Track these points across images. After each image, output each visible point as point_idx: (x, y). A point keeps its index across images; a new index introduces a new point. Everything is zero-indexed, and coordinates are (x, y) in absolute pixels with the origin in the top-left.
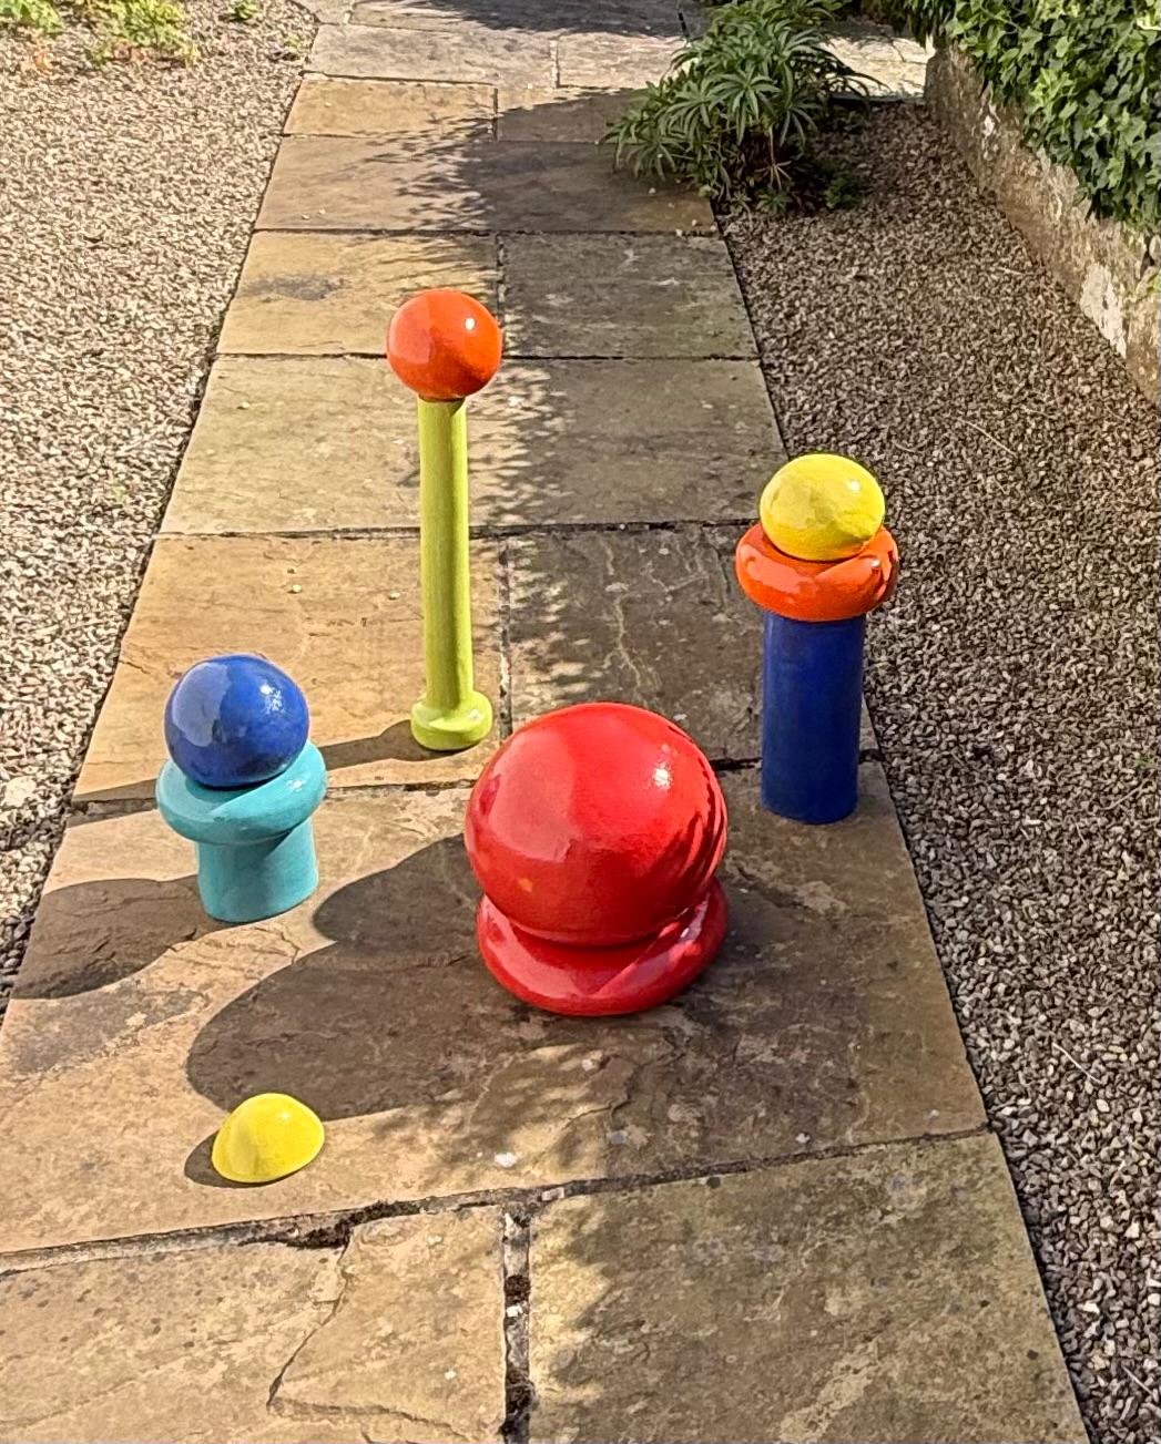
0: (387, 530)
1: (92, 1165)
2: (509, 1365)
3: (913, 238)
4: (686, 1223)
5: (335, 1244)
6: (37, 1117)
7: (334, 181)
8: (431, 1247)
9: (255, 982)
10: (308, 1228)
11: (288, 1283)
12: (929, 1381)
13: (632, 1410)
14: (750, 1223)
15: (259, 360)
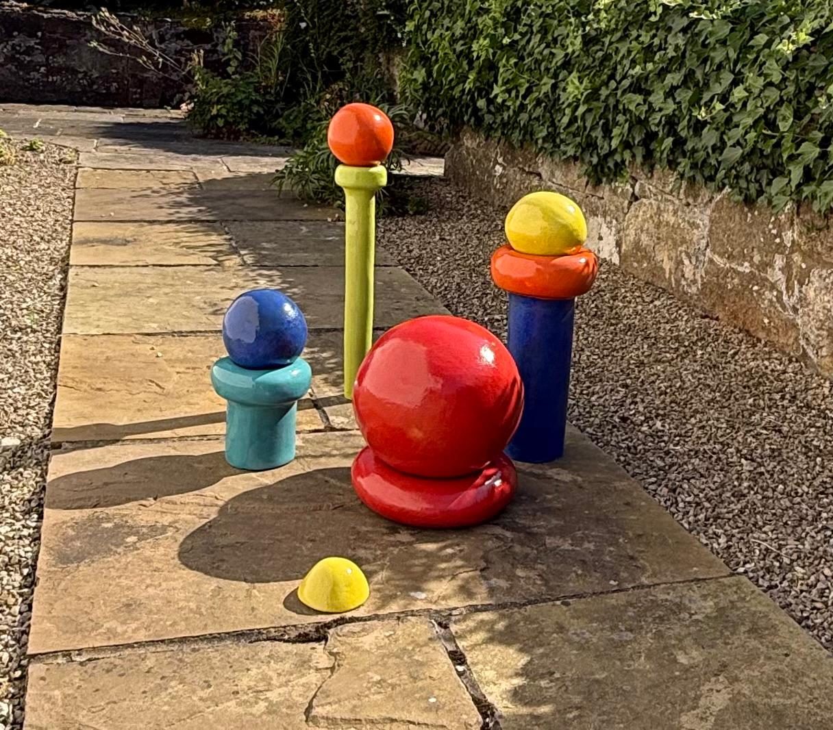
0: (206, 332)
1: (131, 605)
2: (472, 695)
3: (464, 225)
4: (557, 623)
5: (318, 640)
6: (82, 583)
7: (114, 204)
8: (388, 637)
9: (207, 520)
10: (294, 634)
11: (295, 660)
12: (772, 695)
13: (571, 716)
14: (602, 621)
15: (96, 269)
